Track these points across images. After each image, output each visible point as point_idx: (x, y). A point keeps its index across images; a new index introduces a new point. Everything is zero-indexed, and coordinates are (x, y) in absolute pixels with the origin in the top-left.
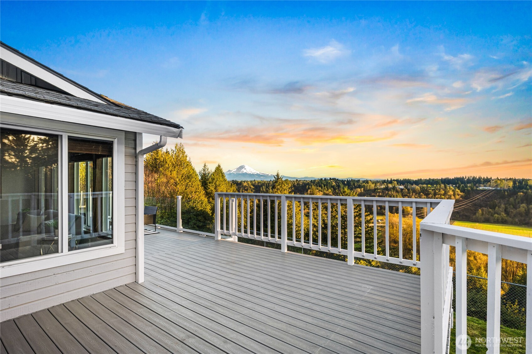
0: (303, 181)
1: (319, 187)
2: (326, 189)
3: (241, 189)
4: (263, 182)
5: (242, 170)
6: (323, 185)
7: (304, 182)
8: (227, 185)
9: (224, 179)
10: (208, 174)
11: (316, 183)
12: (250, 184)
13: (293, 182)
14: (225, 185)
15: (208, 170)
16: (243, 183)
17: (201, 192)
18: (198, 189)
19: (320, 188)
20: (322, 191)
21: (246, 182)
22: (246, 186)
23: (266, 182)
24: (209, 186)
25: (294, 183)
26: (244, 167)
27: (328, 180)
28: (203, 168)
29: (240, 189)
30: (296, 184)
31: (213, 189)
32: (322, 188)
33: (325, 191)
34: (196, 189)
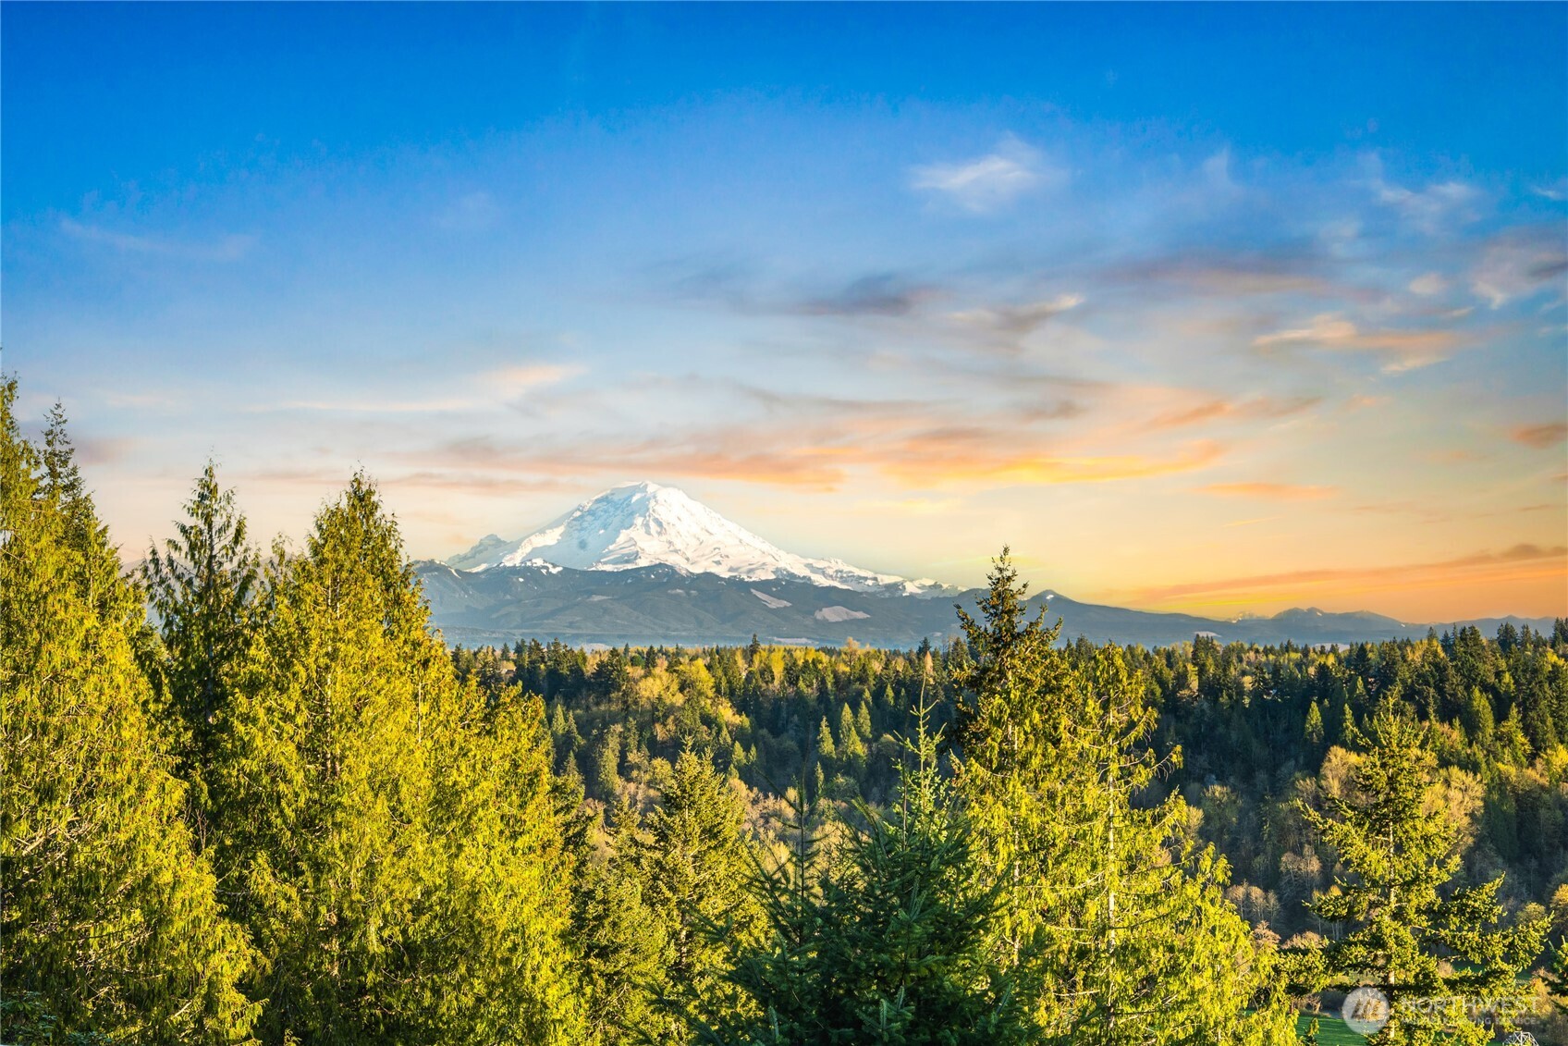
0: (1267, 652)
1: (1446, 715)
2: (1520, 738)
3: (613, 742)
4: (843, 668)
5: (623, 536)
6: (1481, 702)
7: (1276, 670)
8: (446, 707)
9: (416, 645)
10: (244, 589)
11: (1404, 673)
12: (705, 680)
13: (1160, 663)
14: (423, 708)
15: (236, 540)
16: (638, 672)
17: (141, 790)
18: (115, 762)
19: (1454, 736)
20: (1470, 766)
21: (662, 663)
22: (658, 712)
23: (877, 667)
24: (247, 719)
25: (1169, 675)
26: (643, 508)
27: (1539, 643)
28: (190, 521)
29: (601, 739)
30: (1195, 684)
31: (285, 754)
32: (1471, 727)
33: (1510, 770)
34: (92, 761)
